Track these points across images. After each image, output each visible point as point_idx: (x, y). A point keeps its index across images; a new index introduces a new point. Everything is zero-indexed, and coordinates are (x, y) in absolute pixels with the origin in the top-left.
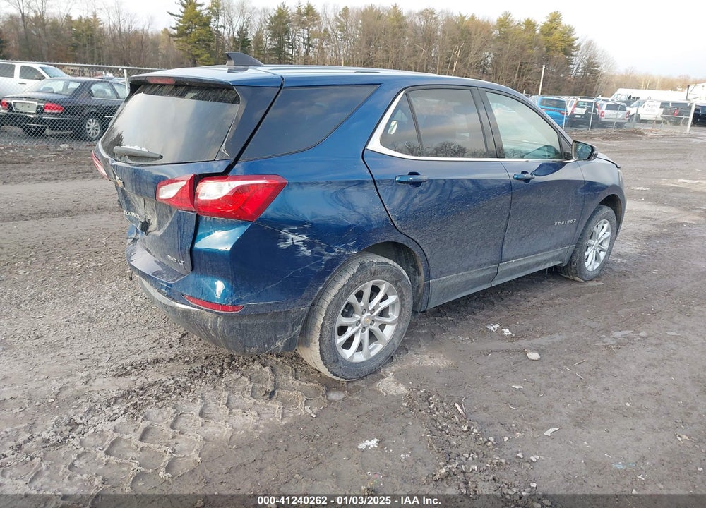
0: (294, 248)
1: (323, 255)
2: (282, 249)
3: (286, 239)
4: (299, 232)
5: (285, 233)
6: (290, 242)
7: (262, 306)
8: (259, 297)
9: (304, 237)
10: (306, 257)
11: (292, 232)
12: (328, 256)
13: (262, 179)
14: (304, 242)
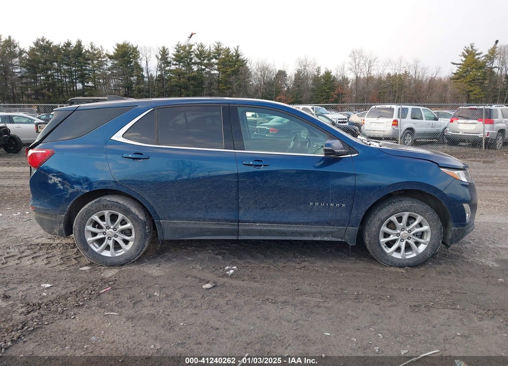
0: (55, 184)
1: (69, 190)
2: (49, 184)
3: (51, 179)
4: (58, 177)
5: (50, 176)
6: (53, 180)
7: (42, 209)
8: (40, 205)
9: (59, 179)
10: (60, 189)
11: (54, 176)
12: (71, 191)
13: (43, 150)
14: (60, 182)
